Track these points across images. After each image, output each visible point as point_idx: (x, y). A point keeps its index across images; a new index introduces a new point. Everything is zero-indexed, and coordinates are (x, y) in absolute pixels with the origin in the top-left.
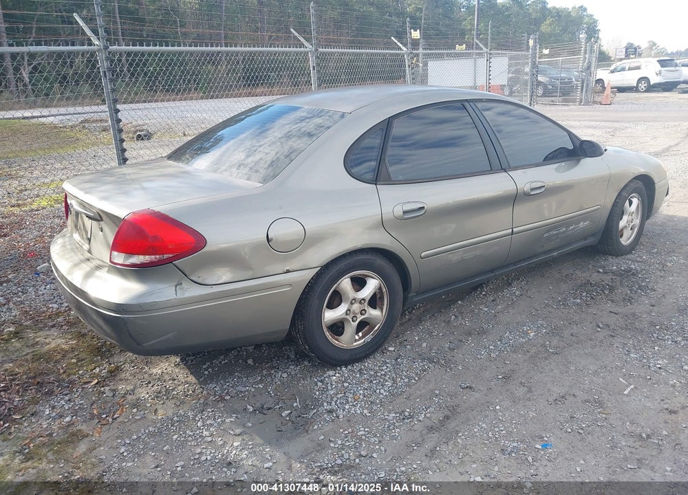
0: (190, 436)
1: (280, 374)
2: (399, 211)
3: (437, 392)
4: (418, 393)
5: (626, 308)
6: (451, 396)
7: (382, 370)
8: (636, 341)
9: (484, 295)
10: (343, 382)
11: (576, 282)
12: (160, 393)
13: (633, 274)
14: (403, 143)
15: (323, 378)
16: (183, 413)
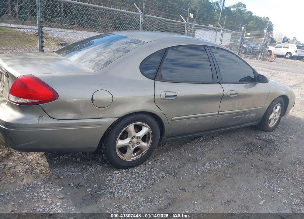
0: (35, 196)
1: (91, 168)
2: (163, 95)
3: (167, 190)
4: (158, 189)
5: (267, 158)
6: (174, 193)
7: (143, 174)
8: (269, 176)
9: (200, 142)
10: (122, 178)
11: (245, 142)
12: (28, 170)
13: (272, 142)
14: (173, 62)
15: (112, 174)
16: (36, 183)
